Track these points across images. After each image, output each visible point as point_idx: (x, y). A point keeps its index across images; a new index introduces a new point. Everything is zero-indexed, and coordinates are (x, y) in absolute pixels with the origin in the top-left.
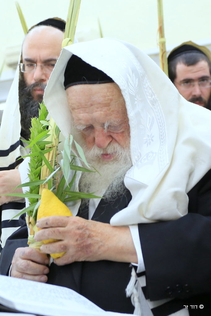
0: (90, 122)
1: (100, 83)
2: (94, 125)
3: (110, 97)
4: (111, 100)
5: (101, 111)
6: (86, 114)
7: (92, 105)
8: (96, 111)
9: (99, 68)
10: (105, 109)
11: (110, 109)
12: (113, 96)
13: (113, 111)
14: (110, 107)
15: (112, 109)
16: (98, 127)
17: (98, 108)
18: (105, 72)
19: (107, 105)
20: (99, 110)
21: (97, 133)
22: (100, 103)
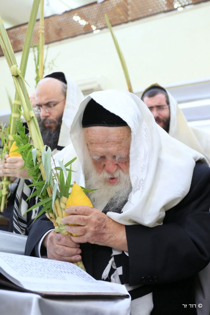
0: (104, 154)
1: (116, 126)
2: (107, 156)
3: (122, 137)
4: (123, 139)
5: (114, 147)
6: (102, 148)
7: (108, 142)
8: (111, 147)
9: (117, 114)
10: (118, 145)
11: (121, 145)
12: (124, 136)
13: (123, 147)
14: (121, 144)
15: (122, 146)
16: (109, 158)
17: (112, 145)
18: (121, 117)
19: (120, 143)
20: (113, 146)
21: (108, 162)
22: (114, 141)
